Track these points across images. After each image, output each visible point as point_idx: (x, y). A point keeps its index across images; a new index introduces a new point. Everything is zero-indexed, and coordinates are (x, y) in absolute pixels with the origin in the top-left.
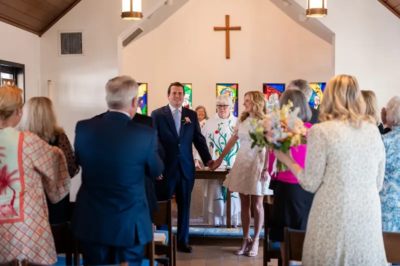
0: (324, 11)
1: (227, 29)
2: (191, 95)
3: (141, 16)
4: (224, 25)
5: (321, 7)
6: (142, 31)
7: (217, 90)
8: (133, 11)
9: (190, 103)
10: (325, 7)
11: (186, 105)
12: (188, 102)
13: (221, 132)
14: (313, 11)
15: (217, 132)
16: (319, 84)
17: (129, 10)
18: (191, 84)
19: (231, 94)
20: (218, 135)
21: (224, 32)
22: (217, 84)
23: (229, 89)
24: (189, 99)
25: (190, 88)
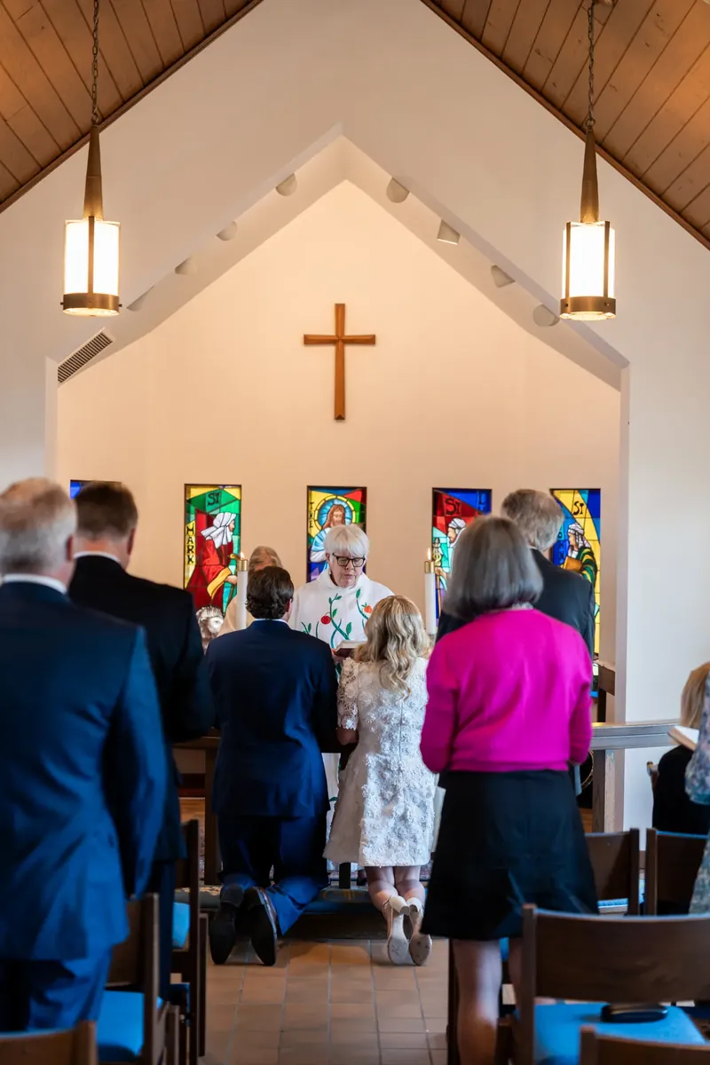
0: (605, 305)
1: (340, 341)
2: (239, 515)
3: (117, 306)
4: (330, 331)
5: (602, 295)
6: (109, 342)
7: (309, 503)
8: (96, 290)
9: (236, 538)
10: (611, 295)
11: (225, 543)
12: (229, 534)
13: (336, 619)
14: (579, 305)
15: (325, 620)
16: (580, 491)
17: (84, 289)
18: (240, 486)
19: (348, 515)
20: (330, 628)
21: (330, 350)
22: (311, 488)
23: (342, 501)
24: (232, 526)
25: (238, 496)
